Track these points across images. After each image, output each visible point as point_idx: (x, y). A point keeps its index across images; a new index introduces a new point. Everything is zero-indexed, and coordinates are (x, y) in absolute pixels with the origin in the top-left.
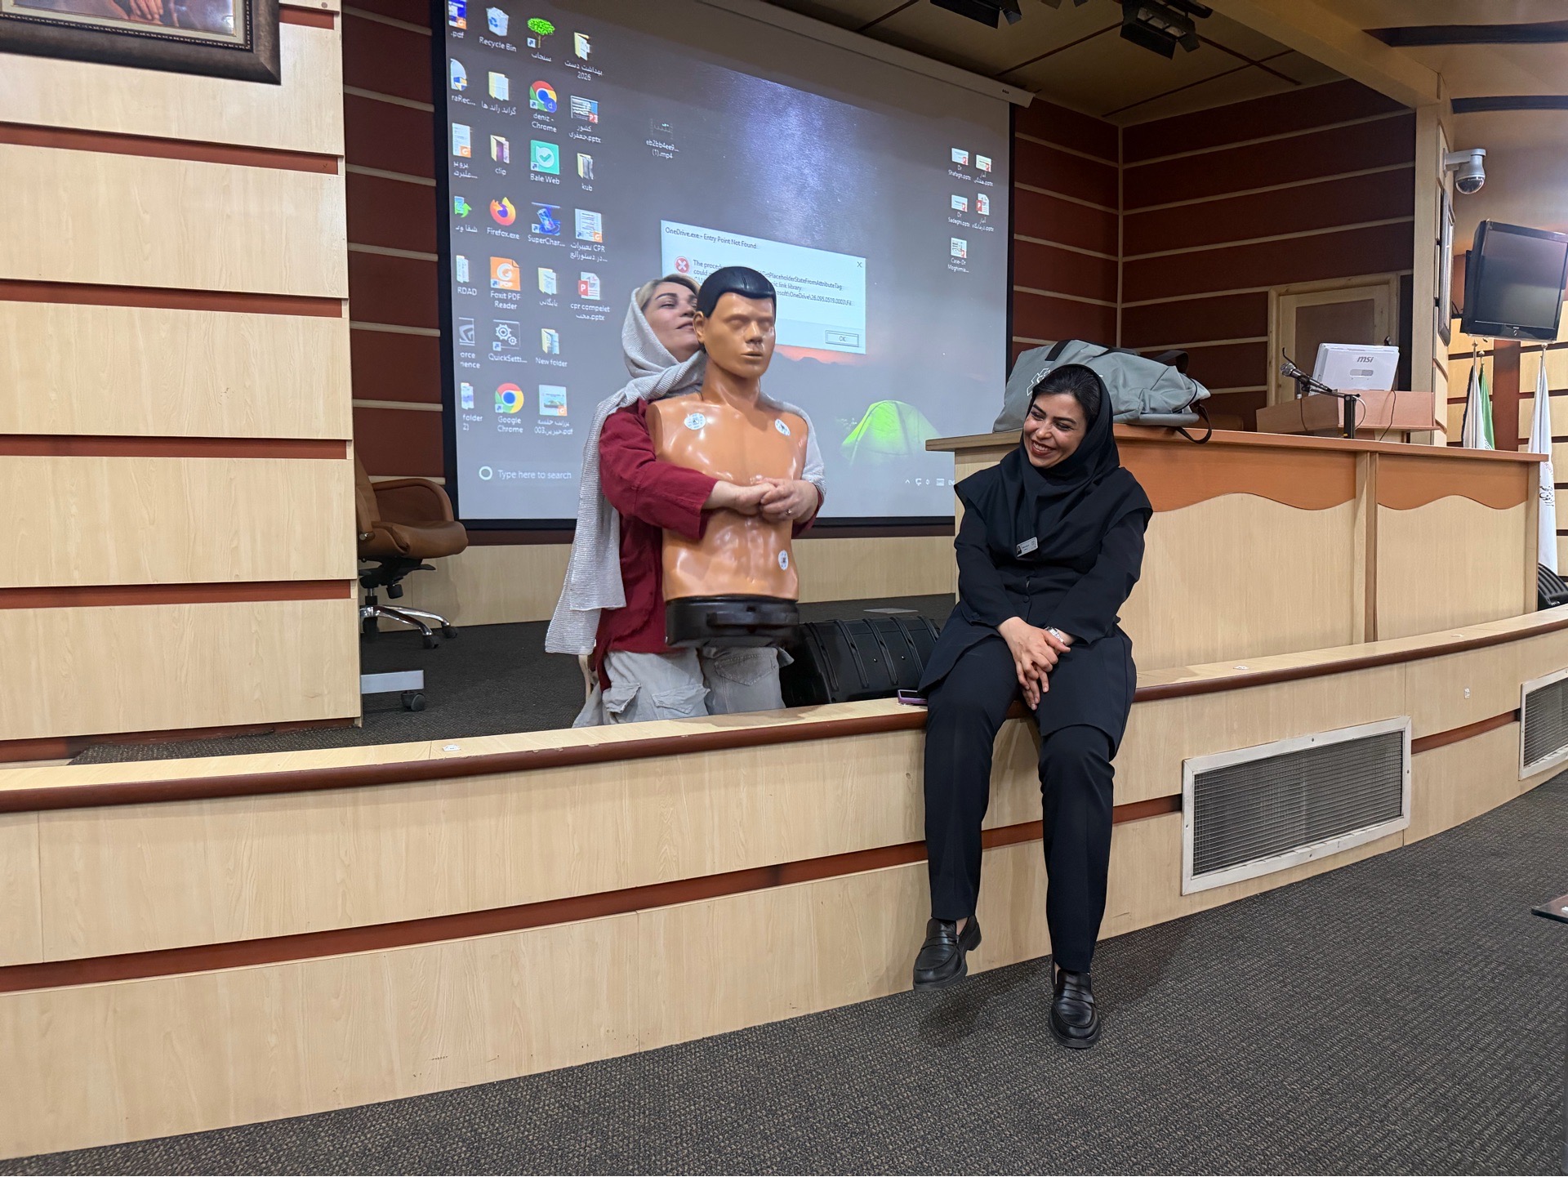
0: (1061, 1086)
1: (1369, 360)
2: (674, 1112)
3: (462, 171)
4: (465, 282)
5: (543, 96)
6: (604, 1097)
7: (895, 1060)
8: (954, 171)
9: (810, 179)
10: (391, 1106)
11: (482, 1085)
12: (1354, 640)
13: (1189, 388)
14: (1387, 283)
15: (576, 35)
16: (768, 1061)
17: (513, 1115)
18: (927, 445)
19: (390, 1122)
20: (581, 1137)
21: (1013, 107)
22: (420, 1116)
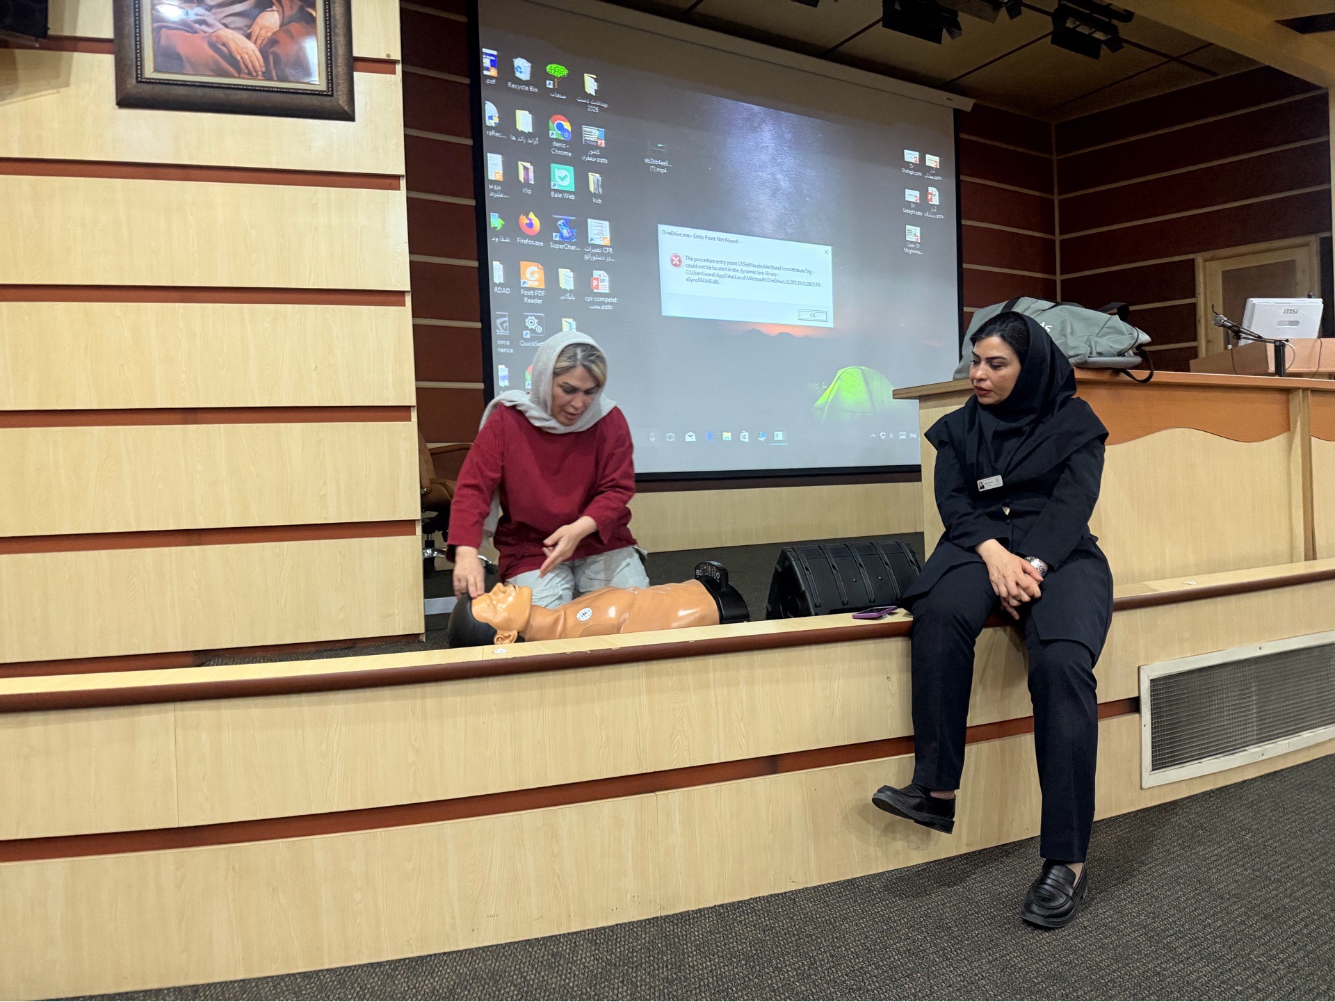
0: (1039, 953)
1: (1295, 312)
2: (693, 967)
3: (496, 192)
4: (500, 283)
5: (560, 127)
6: (632, 953)
7: (885, 928)
8: (906, 169)
9: (782, 183)
10: (454, 955)
11: (529, 940)
12: (1294, 559)
13: (1131, 334)
14: (1307, 245)
15: (586, 75)
16: (773, 926)
17: (555, 965)
18: (894, 395)
19: (454, 969)
20: (614, 985)
21: (958, 113)
22: (478, 964)
